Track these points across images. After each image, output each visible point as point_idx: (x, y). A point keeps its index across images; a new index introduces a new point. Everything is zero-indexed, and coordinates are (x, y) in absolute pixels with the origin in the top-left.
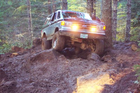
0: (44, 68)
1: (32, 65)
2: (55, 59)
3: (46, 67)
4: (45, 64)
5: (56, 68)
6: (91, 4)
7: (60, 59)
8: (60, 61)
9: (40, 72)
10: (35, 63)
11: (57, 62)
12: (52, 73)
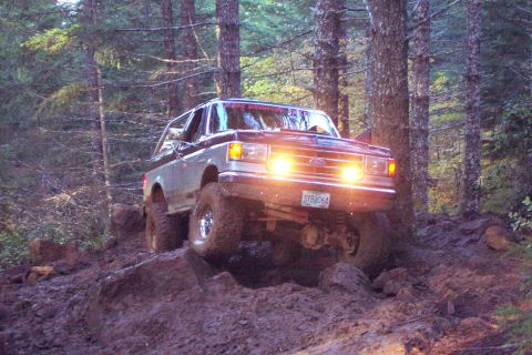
0: (156, 322)
1: (108, 311)
2: (197, 287)
3: (161, 320)
4: (158, 306)
5: (200, 323)
6: (328, 76)
7: (217, 287)
8: (214, 294)
9: (139, 337)
10: (118, 306)
11: (202, 300)
12: (187, 341)
